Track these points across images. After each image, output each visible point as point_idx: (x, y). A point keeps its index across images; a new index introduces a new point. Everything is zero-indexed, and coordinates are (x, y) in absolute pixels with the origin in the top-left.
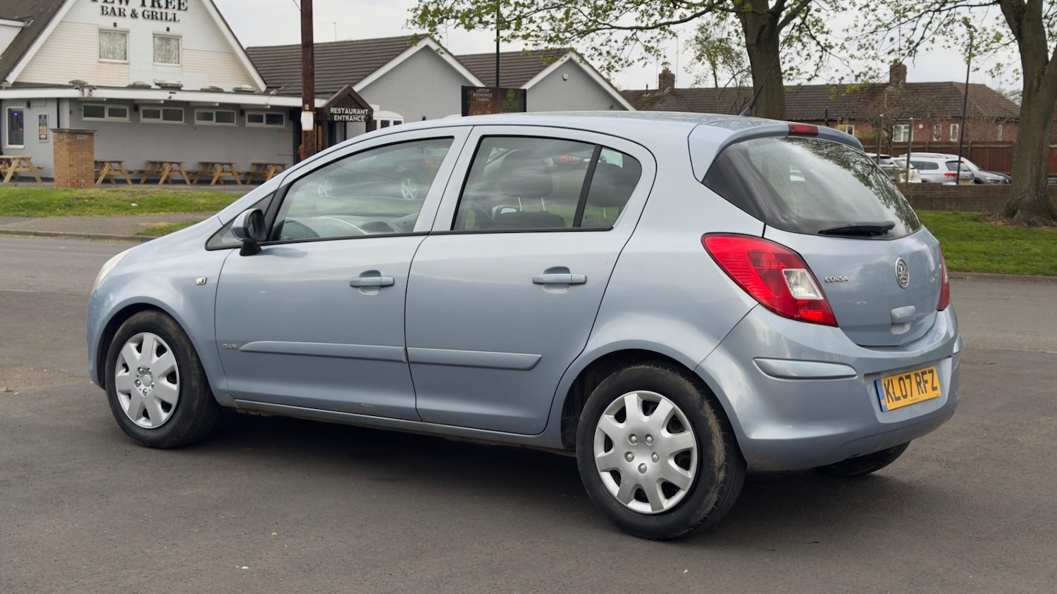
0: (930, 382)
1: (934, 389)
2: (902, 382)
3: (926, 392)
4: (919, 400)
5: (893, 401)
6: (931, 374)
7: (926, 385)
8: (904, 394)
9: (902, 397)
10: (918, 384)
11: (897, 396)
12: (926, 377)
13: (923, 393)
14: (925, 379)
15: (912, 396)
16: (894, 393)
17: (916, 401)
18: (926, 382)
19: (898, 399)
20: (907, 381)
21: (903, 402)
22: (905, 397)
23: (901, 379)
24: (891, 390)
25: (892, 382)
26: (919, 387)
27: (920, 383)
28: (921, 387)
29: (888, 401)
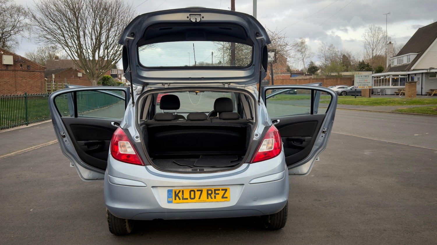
0: (221, 194)
1: (223, 197)
2: (192, 193)
3: (215, 198)
5: (179, 199)
6: (224, 191)
7: (217, 196)
8: (192, 196)
9: (189, 198)
11: (184, 198)
12: (217, 192)
13: (212, 198)
15: (199, 198)
16: (183, 196)
17: (203, 201)
19: (187, 199)
20: (198, 193)
21: (189, 200)
22: (193, 199)
23: (193, 191)
24: (180, 195)
25: (183, 191)
26: (209, 195)
27: (210, 194)
28: (210, 196)
29: (175, 199)
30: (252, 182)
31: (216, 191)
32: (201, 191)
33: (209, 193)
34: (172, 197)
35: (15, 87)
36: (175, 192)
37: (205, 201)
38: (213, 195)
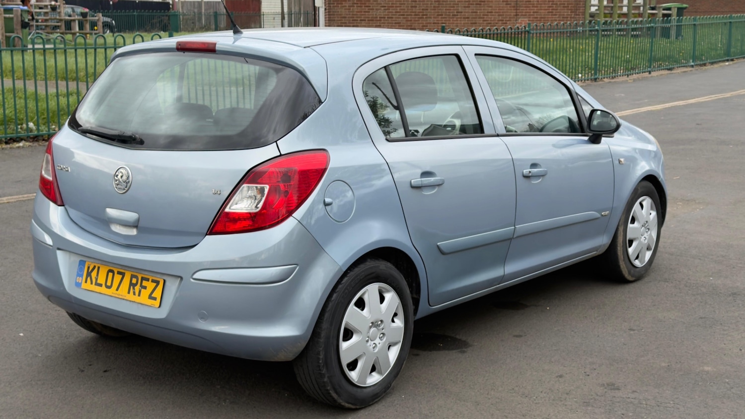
0: (149, 290)
1: (150, 297)
2: (111, 274)
3: (139, 295)
4: (125, 298)
5: (92, 283)
6: (155, 284)
7: (143, 290)
8: (109, 284)
9: (104, 285)
10: (132, 285)
11: (98, 282)
12: (145, 283)
13: (134, 294)
14: (143, 284)
15: (117, 290)
16: (97, 279)
17: (121, 297)
18: (145, 288)
19: (101, 285)
20: (118, 278)
21: (103, 289)
22: (109, 287)
23: (112, 271)
24: (94, 274)
25: (99, 268)
26: (132, 287)
27: (134, 285)
28: (134, 289)
29: (86, 282)
30: (196, 276)
31: (144, 281)
32: (123, 274)
33: (133, 282)
34: (82, 276)
35: (514, 7)
36: (89, 268)
37: (123, 298)
38: (137, 288)
